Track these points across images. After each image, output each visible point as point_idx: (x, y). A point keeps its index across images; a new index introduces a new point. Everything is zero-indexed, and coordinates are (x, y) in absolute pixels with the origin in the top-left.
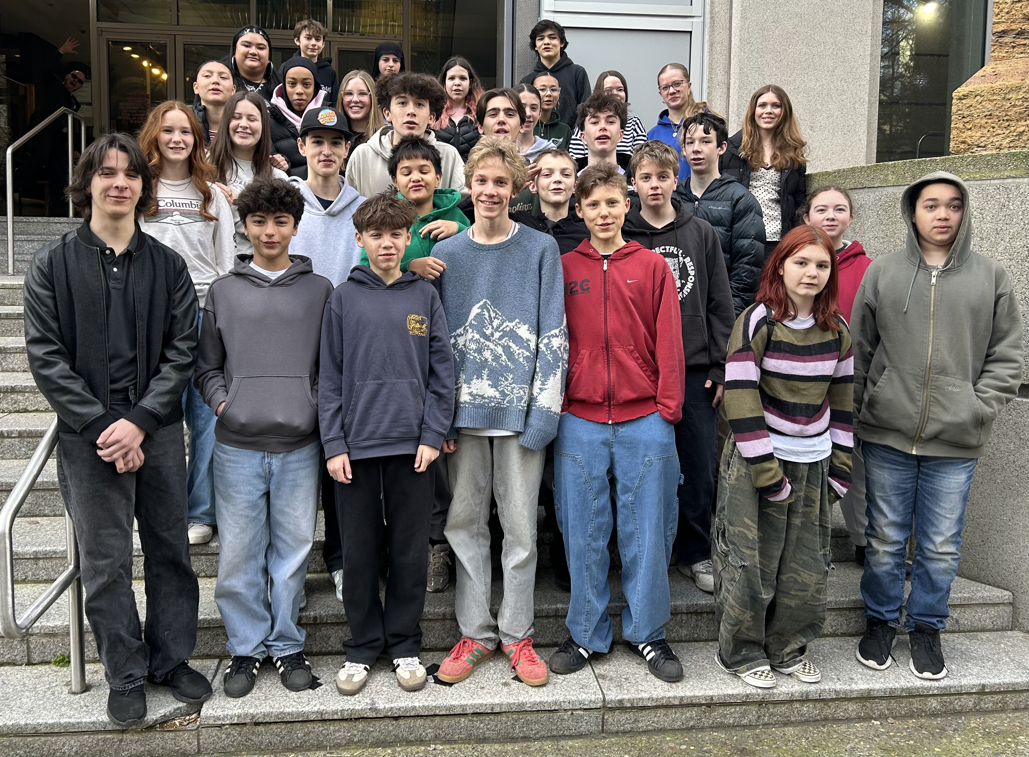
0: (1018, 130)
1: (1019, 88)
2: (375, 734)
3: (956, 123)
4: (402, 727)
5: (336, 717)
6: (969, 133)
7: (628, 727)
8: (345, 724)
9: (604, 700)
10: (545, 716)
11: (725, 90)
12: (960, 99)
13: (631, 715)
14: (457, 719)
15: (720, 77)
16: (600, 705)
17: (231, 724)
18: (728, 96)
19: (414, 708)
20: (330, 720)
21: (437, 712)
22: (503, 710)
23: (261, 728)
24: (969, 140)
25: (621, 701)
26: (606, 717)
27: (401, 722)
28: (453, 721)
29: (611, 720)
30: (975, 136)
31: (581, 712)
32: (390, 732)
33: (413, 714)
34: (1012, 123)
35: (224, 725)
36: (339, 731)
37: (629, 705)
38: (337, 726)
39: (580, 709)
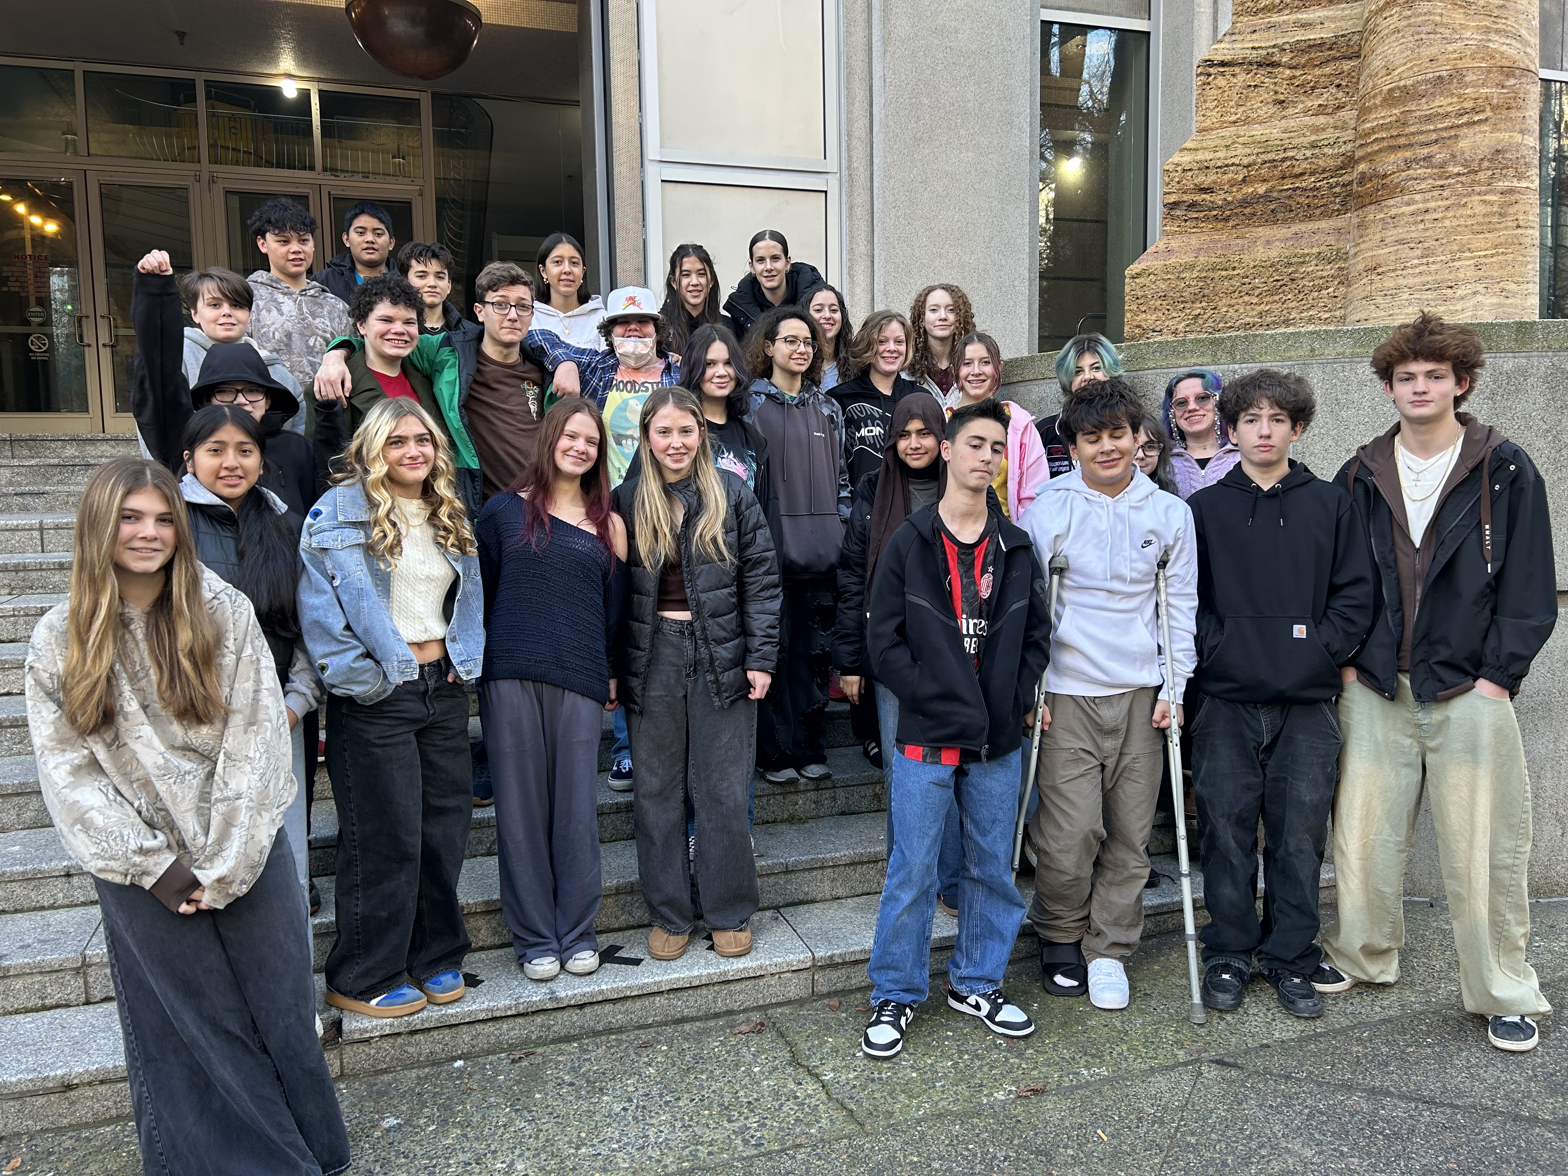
0: (1193, 313)
1: (1192, 267)
2: (555, 1028)
3: (1130, 306)
4: (588, 1015)
5: (509, 1013)
6: (1144, 315)
7: (840, 986)
8: (520, 1020)
9: (814, 958)
10: (750, 983)
11: (869, 263)
12: (1133, 278)
13: (842, 973)
14: (651, 999)
15: (862, 248)
16: (809, 964)
17: (382, 1036)
18: (873, 271)
19: (601, 992)
20: (502, 1018)
21: (628, 993)
22: (704, 982)
23: (419, 1037)
24: (1143, 324)
25: (831, 957)
26: (816, 977)
27: (587, 1010)
28: (646, 1002)
29: (821, 980)
30: (1149, 319)
31: (789, 975)
32: (574, 1023)
33: (600, 999)
34: (1188, 305)
35: (372, 1038)
36: (513, 1029)
37: (840, 961)
38: (511, 1023)
39: (788, 971)
